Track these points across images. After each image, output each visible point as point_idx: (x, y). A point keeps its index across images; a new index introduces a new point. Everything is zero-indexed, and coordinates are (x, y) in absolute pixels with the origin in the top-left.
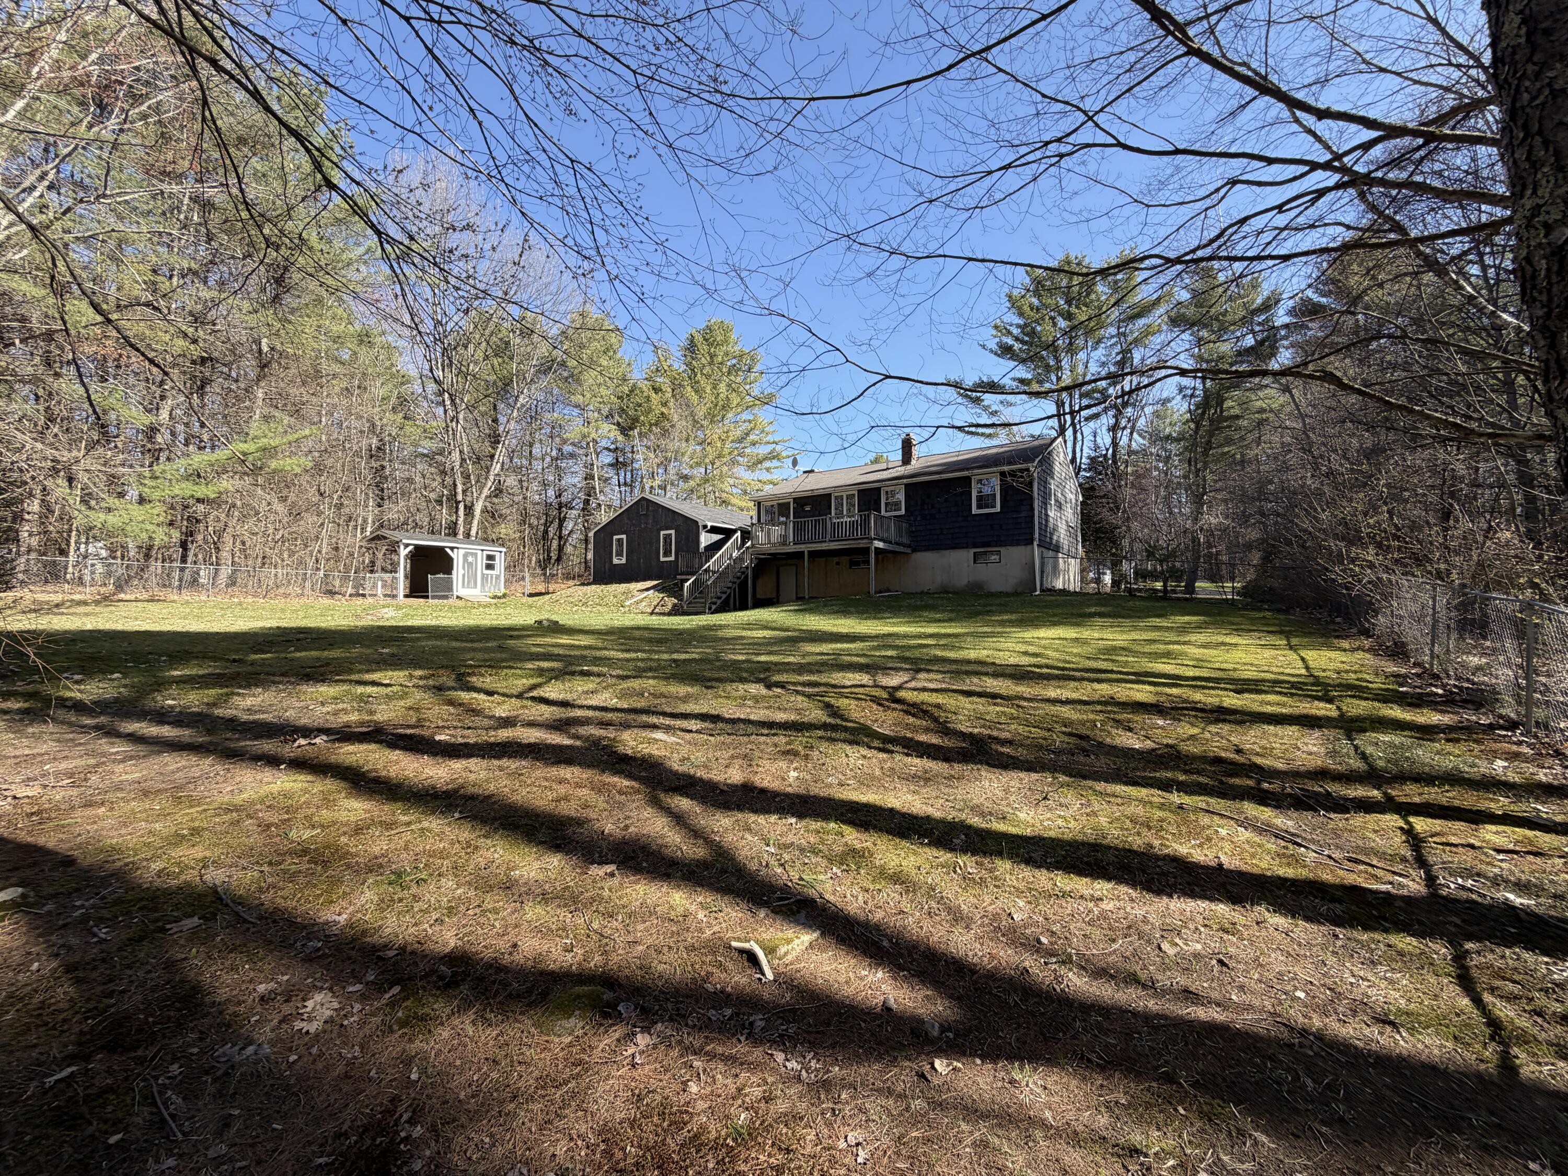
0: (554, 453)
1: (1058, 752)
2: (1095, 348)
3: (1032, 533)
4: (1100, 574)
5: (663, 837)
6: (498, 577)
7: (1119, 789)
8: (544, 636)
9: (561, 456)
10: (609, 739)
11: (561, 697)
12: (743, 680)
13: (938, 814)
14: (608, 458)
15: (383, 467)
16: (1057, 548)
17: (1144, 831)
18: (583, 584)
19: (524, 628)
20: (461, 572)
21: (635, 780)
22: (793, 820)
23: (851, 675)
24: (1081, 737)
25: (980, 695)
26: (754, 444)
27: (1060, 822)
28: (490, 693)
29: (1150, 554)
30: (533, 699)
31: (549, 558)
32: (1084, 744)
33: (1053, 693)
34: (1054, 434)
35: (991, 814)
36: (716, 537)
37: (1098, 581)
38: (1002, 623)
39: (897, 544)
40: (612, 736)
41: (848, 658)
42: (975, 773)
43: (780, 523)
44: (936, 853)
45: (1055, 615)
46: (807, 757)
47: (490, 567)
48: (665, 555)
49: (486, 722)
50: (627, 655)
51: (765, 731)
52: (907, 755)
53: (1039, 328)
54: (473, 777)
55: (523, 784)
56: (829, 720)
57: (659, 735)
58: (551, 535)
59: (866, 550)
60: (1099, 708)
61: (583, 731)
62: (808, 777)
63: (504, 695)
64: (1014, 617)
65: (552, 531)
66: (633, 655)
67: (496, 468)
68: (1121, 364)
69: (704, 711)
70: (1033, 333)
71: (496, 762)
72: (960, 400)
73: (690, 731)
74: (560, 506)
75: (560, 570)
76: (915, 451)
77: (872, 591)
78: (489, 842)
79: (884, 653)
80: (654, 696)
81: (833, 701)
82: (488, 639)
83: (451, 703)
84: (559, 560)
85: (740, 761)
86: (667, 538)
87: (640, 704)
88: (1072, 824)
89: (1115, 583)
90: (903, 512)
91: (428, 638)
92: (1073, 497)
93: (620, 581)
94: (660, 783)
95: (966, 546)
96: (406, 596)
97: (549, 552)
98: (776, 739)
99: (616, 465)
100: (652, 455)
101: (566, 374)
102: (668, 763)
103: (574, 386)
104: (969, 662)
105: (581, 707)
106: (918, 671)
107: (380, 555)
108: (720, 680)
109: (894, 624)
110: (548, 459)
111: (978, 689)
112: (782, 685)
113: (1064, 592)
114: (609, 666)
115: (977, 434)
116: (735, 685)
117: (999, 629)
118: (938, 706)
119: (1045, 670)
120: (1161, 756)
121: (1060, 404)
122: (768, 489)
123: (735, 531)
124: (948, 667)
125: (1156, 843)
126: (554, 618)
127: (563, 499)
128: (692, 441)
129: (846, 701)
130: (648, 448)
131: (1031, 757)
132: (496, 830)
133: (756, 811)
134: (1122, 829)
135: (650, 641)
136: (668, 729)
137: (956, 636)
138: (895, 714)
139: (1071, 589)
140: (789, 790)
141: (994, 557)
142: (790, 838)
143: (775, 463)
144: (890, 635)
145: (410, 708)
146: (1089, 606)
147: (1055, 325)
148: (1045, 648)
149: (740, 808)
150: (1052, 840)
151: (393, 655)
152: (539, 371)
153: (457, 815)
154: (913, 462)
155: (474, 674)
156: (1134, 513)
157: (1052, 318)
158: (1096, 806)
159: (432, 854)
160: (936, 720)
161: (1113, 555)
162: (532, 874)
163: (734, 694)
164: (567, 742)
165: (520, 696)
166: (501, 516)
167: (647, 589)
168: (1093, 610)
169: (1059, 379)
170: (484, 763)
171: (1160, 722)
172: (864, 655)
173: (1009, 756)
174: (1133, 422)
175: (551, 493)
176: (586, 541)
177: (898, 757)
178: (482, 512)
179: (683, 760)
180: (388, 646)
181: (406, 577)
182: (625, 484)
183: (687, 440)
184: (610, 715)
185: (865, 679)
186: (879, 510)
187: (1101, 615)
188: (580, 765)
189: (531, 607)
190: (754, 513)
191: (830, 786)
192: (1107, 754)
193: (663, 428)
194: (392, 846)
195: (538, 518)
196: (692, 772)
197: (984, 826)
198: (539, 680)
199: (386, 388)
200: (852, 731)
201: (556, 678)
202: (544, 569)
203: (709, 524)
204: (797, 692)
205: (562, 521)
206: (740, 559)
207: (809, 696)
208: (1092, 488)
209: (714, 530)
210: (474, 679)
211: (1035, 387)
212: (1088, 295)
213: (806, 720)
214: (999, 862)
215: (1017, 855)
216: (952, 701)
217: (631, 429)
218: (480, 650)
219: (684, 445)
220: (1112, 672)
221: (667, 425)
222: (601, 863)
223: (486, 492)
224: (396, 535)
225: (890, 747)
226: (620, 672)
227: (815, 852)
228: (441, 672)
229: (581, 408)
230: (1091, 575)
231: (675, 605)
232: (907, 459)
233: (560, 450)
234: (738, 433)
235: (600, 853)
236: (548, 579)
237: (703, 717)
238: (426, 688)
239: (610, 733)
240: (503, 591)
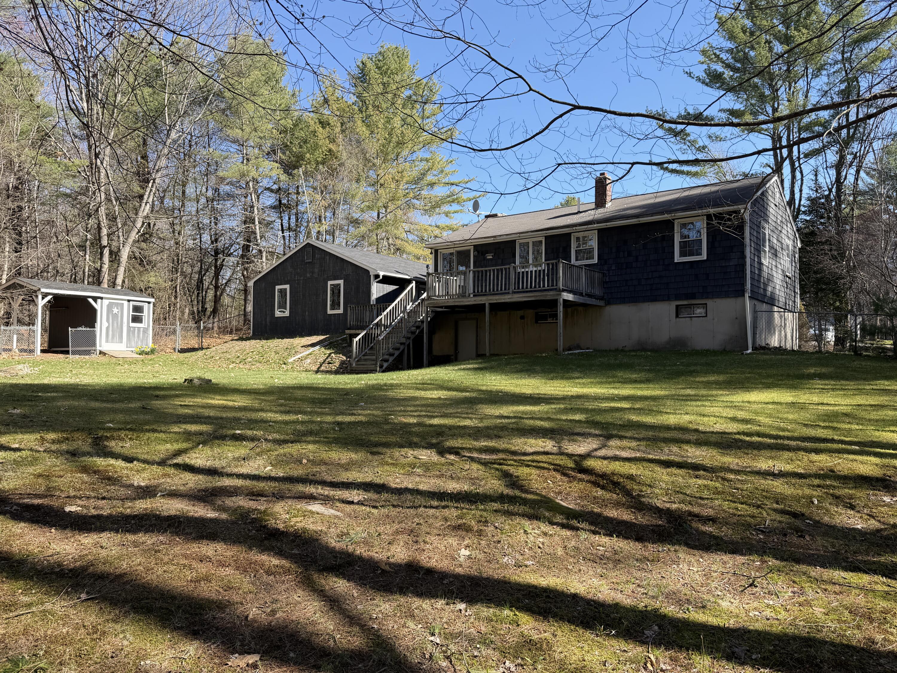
0: (210, 194)
1: (768, 532)
2: (816, 76)
3: (743, 284)
4: (822, 331)
5: (314, 623)
6: (145, 330)
7: (838, 575)
8: (193, 396)
9: (218, 196)
10: (259, 512)
11: (209, 464)
12: (412, 445)
13: (627, 601)
14: (269, 200)
15: (20, 208)
16: (771, 301)
17: (865, 624)
18: (241, 339)
19: (172, 387)
20: (105, 324)
21: (286, 558)
22: (462, 606)
23: (532, 441)
24: (795, 515)
25: (680, 465)
26: (432, 185)
27: (768, 613)
28: (129, 459)
29: (878, 308)
30: (177, 466)
31: (204, 310)
32: (798, 523)
33: (764, 464)
34: (769, 171)
35: (688, 601)
36: (390, 288)
37: (819, 338)
38: (708, 385)
39: (589, 296)
40: (262, 508)
41: (531, 422)
42: (672, 555)
43: (459, 273)
44: (623, 645)
45: (768, 376)
46: (480, 533)
47: (136, 319)
48: (332, 308)
49: (123, 492)
50: (287, 418)
51: (435, 503)
52: (594, 533)
53: (752, 54)
54: (104, 553)
55: (160, 562)
56: (507, 491)
57: (316, 507)
58: (206, 284)
59: (554, 303)
60: (816, 482)
61: (230, 502)
62: (481, 556)
63: (145, 461)
64: (721, 378)
65: (207, 280)
66: (293, 417)
67: (145, 210)
68: (845, 93)
69: (368, 480)
70: (746, 59)
71: (131, 537)
72: (660, 132)
73: (352, 503)
74: (217, 252)
75: (215, 324)
76: (612, 191)
77: (560, 349)
78: (118, 627)
79: (571, 417)
80: (313, 462)
81: (512, 470)
82: (130, 399)
83: (85, 469)
84: (215, 311)
85: (406, 537)
86: (336, 289)
87: (298, 471)
88: (783, 615)
89: (839, 340)
90: (595, 260)
91: (65, 398)
92: (790, 243)
93: (282, 336)
94: (314, 562)
95: (667, 298)
96: (43, 351)
97: (204, 303)
98: (446, 512)
99: (279, 207)
100: (318, 197)
101: (223, 106)
102: (325, 539)
103: (232, 118)
104: (668, 428)
105: (230, 475)
106: (609, 437)
107: (16, 306)
108: (387, 445)
109: (584, 385)
110: (203, 200)
111: (677, 459)
112: (455, 451)
113: (780, 350)
114: (265, 430)
115: (682, 172)
116: (404, 451)
117: (703, 392)
118: (631, 477)
119: (756, 439)
120: (887, 538)
121: (776, 138)
122: (447, 236)
123: (409, 281)
124: (644, 434)
125: (879, 637)
126: (208, 376)
127: (220, 245)
128: (363, 183)
129: (526, 470)
130: (315, 189)
131: (736, 537)
132: (126, 614)
133: (421, 595)
134: (839, 621)
135: (313, 401)
136: (326, 500)
137: (654, 398)
138: (581, 486)
139: (789, 346)
140: (459, 570)
141: (699, 311)
142: (459, 627)
143: (455, 207)
144: (579, 397)
145: (40, 476)
146: (807, 366)
147: (771, 49)
148: (756, 413)
149: (403, 591)
150: (758, 633)
151: (24, 416)
152: (193, 102)
153: (83, 596)
154: (608, 205)
155: (113, 438)
156: (861, 262)
157: (768, 42)
158: (810, 594)
159: (54, 640)
160: (628, 493)
161: (837, 308)
162: (165, 664)
163: (403, 461)
164: (211, 514)
165: (162, 463)
166: (149, 262)
167: (313, 345)
168: (812, 371)
169: (775, 110)
170: (117, 538)
171: (887, 499)
172: (549, 419)
173: (711, 535)
174: (859, 158)
175: (206, 237)
176: (246, 291)
177: (583, 535)
178: (130, 258)
179: (341, 535)
180: (21, 406)
181: (44, 329)
182: (290, 229)
183: (358, 181)
184: (261, 485)
185: (549, 445)
186: (568, 258)
187: (822, 376)
188: (224, 540)
189: (182, 363)
190: (431, 262)
191: (506, 566)
192: (825, 534)
193: (330, 168)
194: (10, 630)
195: (192, 266)
196: (351, 549)
197: (681, 615)
198: (185, 445)
199: (27, 121)
200: (532, 504)
201: (204, 443)
202: (197, 322)
203: (382, 274)
204: (472, 459)
205: (218, 270)
206: (414, 312)
207: (485, 464)
208: (812, 234)
209: (387, 280)
210: (112, 444)
211: (748, 118)
212: (809, 15)
213: (480, 490)
214: (696, 658)
215: (718, 651)
216: (647, 473)
217: (296, 167)
218: (122, 411)
219: (354, 185)
220: (833, 441)
221: (335, 163)
222: (245, 651)
223: (134, 236)
224: (35, 283)
225: (574, 523)
226: (277, 436)
227: (486, 642)
228: (76, 435)
229: (240, 143)
230: (812, 331)
231: (342, 363)
232: (600, 201)
233: (216, 190)
234: (415, 173)
235: (243, 640)
236: (201, 333)
237: (367, 486)
238: (58, 453)
239: (261, 505)
240: (151, 345)
